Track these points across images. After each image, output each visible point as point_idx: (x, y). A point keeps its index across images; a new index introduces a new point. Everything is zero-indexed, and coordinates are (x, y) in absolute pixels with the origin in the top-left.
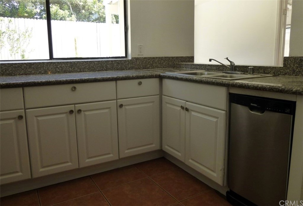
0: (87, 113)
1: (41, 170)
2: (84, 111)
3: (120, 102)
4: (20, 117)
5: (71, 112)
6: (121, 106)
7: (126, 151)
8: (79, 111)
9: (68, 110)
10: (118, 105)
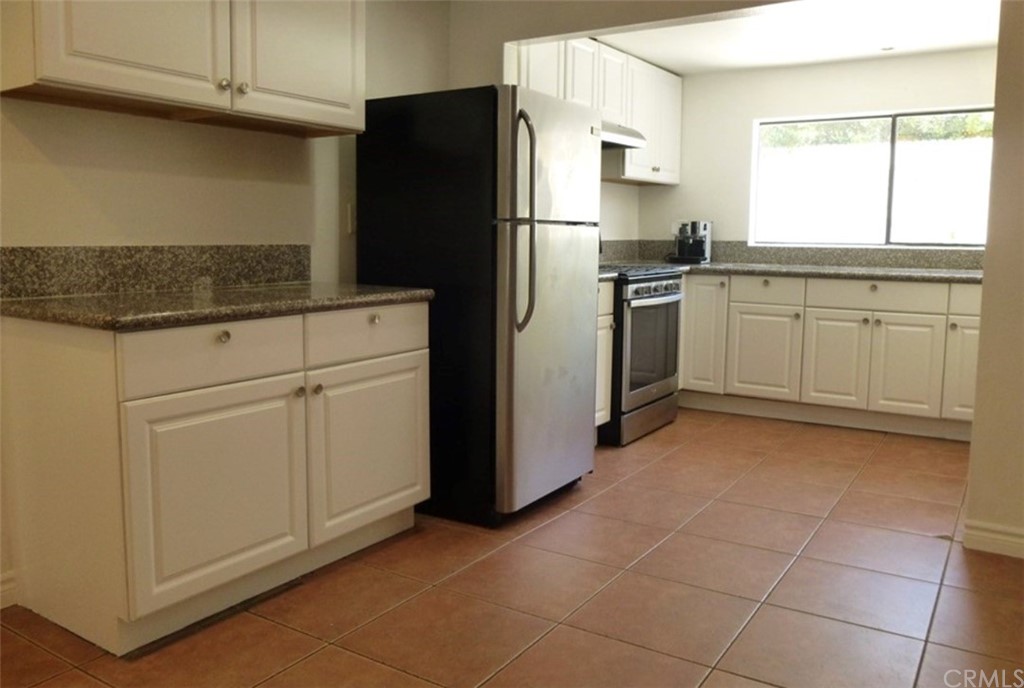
0: (890, 328)
1: (813, 394)
2: (887, 324)
3: (953, 319)
4: (797, 316)
5: (866, 321)
6: (954, 326)
7: (957, 409)
8: (878, 322)
9: (861, 318)
10: (949, 324)
